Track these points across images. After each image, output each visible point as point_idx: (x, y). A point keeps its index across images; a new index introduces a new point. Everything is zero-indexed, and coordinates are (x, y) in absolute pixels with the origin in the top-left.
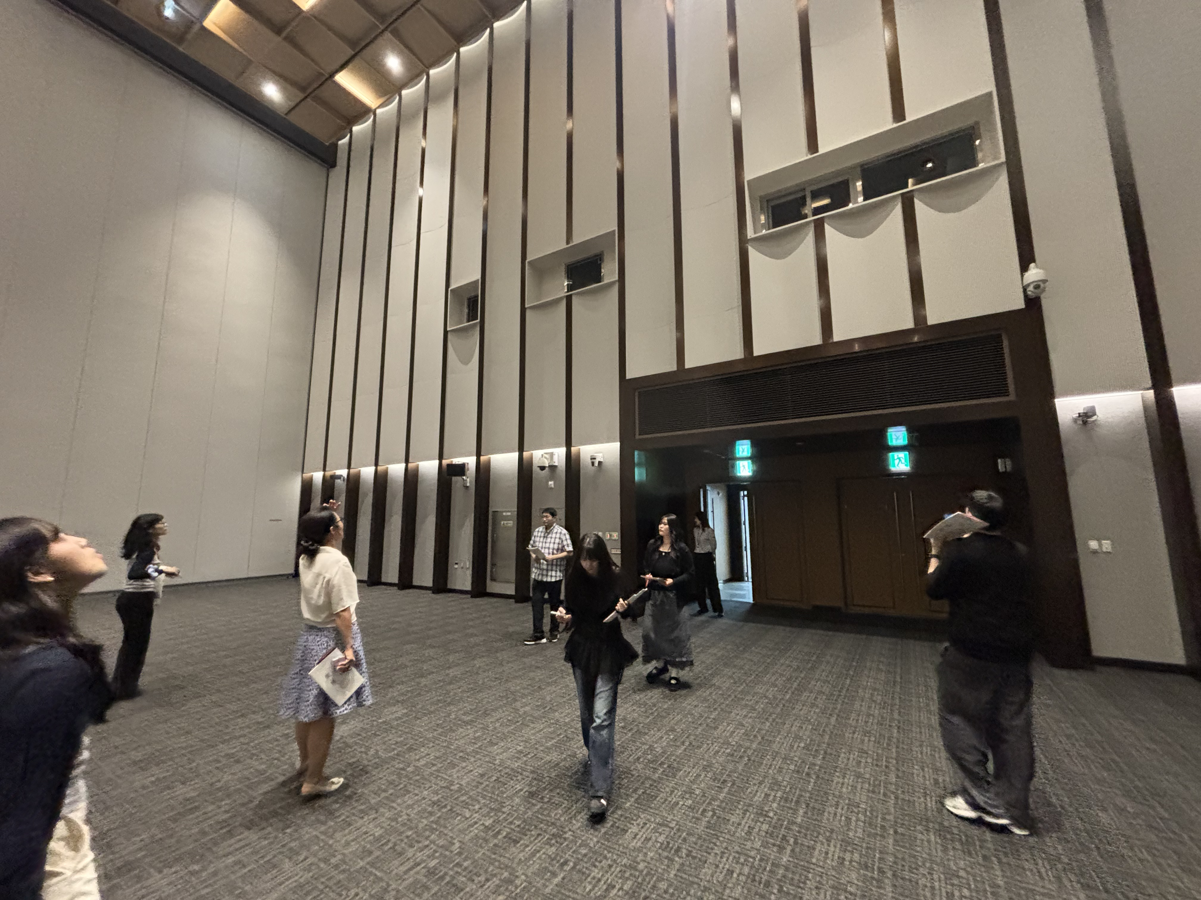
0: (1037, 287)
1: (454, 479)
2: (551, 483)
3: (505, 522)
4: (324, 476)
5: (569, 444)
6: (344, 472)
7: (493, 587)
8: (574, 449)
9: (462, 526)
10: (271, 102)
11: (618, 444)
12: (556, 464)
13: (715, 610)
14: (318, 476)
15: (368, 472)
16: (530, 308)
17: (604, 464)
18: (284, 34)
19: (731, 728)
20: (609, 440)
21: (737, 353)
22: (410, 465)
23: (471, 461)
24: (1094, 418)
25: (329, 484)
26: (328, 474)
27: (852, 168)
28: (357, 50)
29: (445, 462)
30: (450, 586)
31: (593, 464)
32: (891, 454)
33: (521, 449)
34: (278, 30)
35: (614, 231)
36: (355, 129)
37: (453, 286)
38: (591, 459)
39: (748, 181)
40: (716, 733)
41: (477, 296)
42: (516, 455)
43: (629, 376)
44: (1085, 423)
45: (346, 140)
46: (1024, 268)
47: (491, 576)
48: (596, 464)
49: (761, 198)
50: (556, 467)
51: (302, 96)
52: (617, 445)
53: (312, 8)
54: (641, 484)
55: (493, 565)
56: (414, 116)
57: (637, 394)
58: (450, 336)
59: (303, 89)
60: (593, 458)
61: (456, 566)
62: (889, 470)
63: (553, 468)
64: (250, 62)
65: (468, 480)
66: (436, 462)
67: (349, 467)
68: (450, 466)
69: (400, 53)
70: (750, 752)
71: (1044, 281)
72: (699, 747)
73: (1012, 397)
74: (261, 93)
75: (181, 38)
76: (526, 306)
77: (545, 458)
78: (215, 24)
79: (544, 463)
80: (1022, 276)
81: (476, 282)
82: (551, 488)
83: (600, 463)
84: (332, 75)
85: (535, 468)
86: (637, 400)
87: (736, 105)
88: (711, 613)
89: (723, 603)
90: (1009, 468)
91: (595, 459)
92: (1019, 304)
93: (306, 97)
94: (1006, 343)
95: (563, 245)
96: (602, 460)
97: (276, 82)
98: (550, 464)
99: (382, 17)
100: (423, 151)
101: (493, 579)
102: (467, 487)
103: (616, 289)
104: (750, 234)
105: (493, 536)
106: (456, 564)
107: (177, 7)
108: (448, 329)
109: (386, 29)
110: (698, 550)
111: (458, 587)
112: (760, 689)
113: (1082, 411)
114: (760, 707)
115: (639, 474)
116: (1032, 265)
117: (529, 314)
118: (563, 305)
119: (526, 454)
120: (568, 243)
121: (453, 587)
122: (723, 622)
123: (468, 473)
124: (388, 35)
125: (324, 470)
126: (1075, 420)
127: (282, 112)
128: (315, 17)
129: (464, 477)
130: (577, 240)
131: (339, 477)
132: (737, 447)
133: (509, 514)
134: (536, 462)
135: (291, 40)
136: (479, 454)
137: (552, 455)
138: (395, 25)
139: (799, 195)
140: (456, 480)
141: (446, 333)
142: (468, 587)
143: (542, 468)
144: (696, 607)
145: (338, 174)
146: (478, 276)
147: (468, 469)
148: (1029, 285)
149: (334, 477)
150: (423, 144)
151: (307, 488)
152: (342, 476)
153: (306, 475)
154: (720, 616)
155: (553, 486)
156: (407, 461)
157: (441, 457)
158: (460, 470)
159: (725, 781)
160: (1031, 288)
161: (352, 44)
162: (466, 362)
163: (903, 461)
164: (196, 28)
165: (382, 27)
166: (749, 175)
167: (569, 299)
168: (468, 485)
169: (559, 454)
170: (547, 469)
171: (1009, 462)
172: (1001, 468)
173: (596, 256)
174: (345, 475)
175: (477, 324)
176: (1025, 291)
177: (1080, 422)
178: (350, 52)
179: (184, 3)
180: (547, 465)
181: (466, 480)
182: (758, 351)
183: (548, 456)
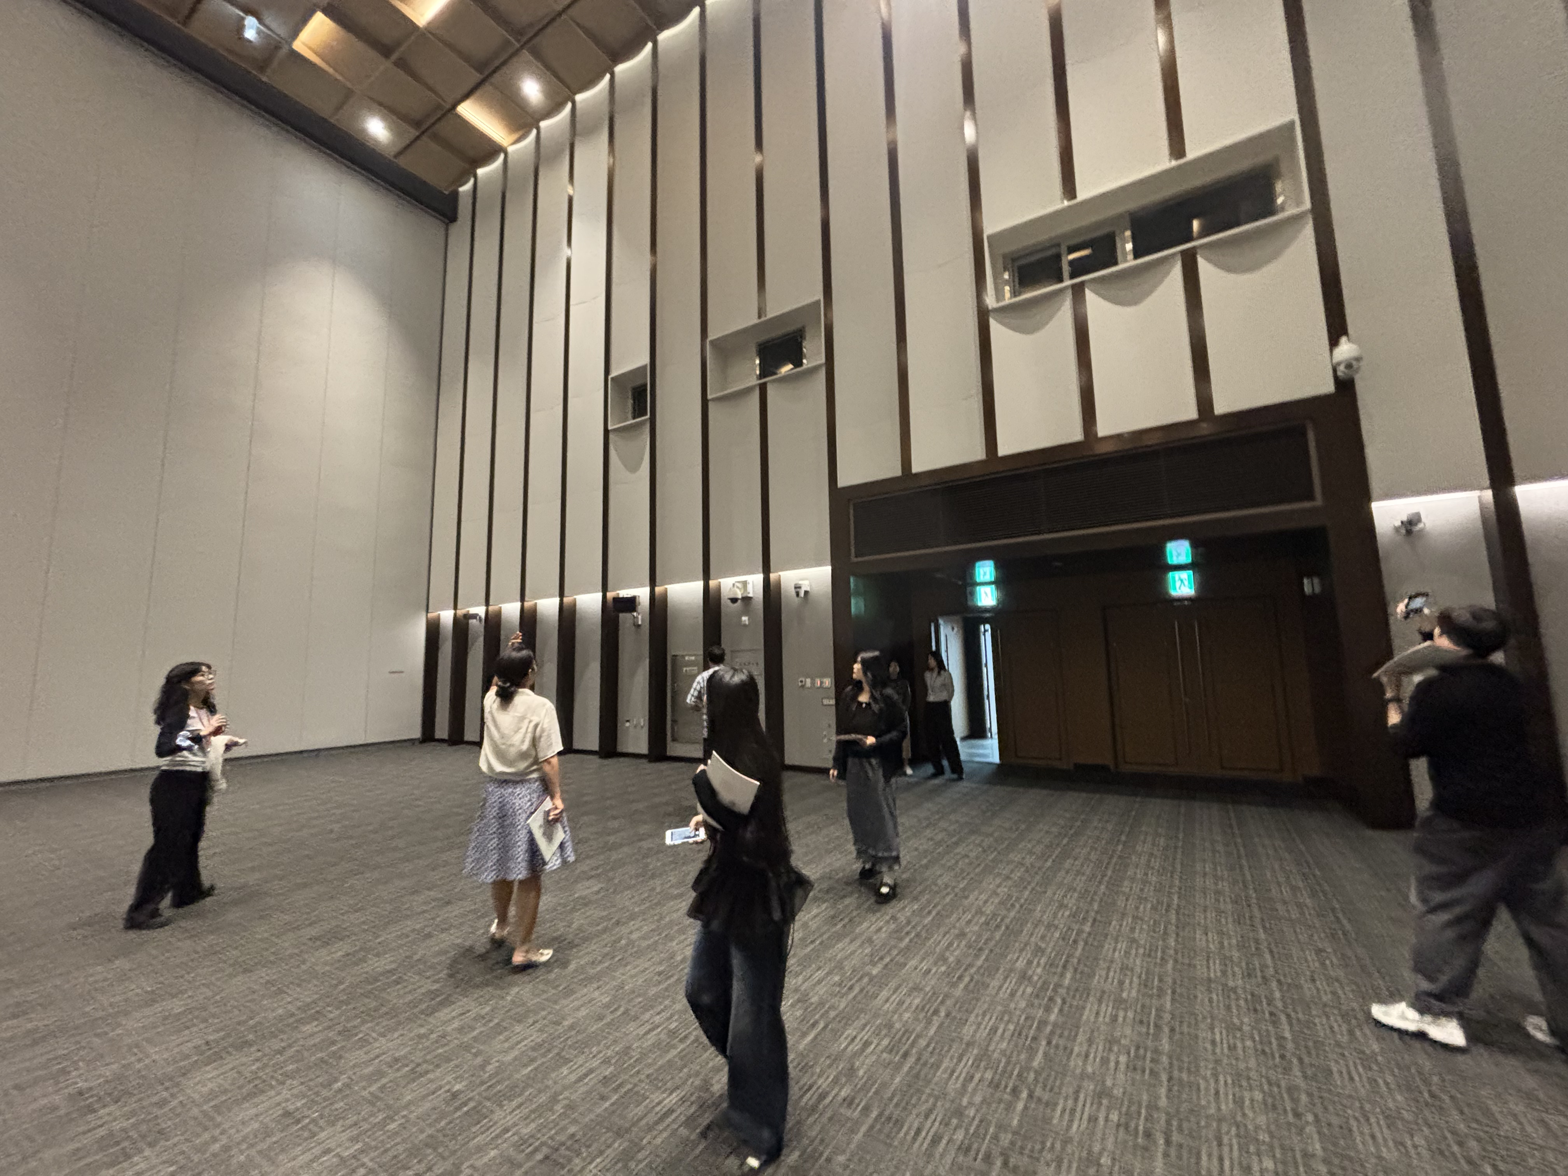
0: (1349, 366)
1: (622, 616)
2: (745, 619)
3: (689, 669)
4: (455, 615)
5: (766, 569)
6: (481, 611)
7: (675, 749)
8: (773, 576)
9: (633, 674)
10: (376, 141)
12: (751, 595)
13: (953, 771)
14: (447, 616)
15: (511, 610)
16: (713, 400)
17: (811, 594)
18: (395, 56)
19: (983, 897)
20: (819, 563)
21: (976, 453)
22: (565, 600)
23: (643, 594)
24: (1421, 526)
25: (461, 625)
26: (460, 612)
27: (1120, 216)
28: (486, 73)
29: (610, 595)
30: (621, 748)
31: (798, 594)
32: (1171, 574)
33: (706, 577)
34: (386, 51)
35: (819, 300)
36: (481, 172)
37: (614, 373)
38: (796, 588)
39: (988, 237)
40: (966, 902)
41: (646, 385)
42: (700, 584)
43: (841, 484)
44: (1409, 532)
45: (469, 186)
46: (1334, 342)
47: (673, 736)
48: (802, 594)
49: (1005, 257)
50: (750, 598)
51: (414, 133)
52: (828, 569)
53: (429, 23)
54: (858, 617)
55: (674, 721)
56: (557, 155)
57: (851, 507)
58: (612, 436)
59: (417, 124)
60: (798, 587)
61: (627, 724)
62: (1167, 593)
63: (747, 600)
64: (349, 94)
65: (640, 617)
66: (599, 596)
67: (487, 604)
68: (617, 600)
69: (540, 77)
70: (1007, 921)
71: (1358, 359)
72: (948, 917)
73: (1319, 502)
74: (364, 131)
75: (263, 66)
76: (709, 397)
77: (737, 587)
78: (306, 46)
79: (736, 594)
80: (1331, 351)
81: (645, 367)
82: (745, 625)
83: (806, 592)
84: (454, 107)
85: (725, 601)
86: (852, 513)
87: (969, 132)
88: (948, 774)
89: (964, 765)
90: (1318, 590)
91: (800, 587)
92: (1328, 387)
93: (421, 135)
94: (1311, 436)
95: (755, 321)
96: (808, 589)
97: (384, 118)
98: (745, 595)
99: (518, 33)
100: (570, 200)
101: (675, 739)
102: (639, 626)
103: (822, 374)
104: (991, 303)
105: (673, 686)
106: (628, 721)
107: (262, 28)
108: (610, 428)
109: (522, 47)
110: (931, 698)
111: (631, 750)
112: (1015, 857)
113: (1405, 519)
114: (1016, 876)
115: (857, 606)
116: (1344, 339)
117: (712, 407)
118: (756, 395)
119: (712, 583)
120: (760, 317)
121: (625, 750)
122: (964, 786)
123: (639, 608)
124: (526, 54)
125: (455, 608)
126: (1397, 529)
127: (390, 153)
128: (430, 33)
129: (635, 614)
130: (772, 312)
131: (474, 616)
132: (977, 569)
133: (693, 658)
134: (726, 593)
135: (402, 64)
136: (653, 585)
137: (745, 584)
138: (534, 41)
139: (1053, 251)
140: (625, 618)
141: (606, 432)
142: (644, 749)
143: (734, 600)
144: (929, 769)
145: (460, 230)
146: (645, 360)
147: (640, 603)
148: (1339, 364)
149: (468, 617)
150: (570, 191)
151: (433, 631)
152: (477, 615)
153: (432, 615)
154: (960, 778)
155: (747, 623)
156: (562, 595)
157: (605, 589)
158: (630, 604)
159: (981, 949)
160: (1342, 368)
161: (479, 67)
162: (633, 468)
163: (1186, 583)
164: (284, 51)
165: (517, 45)
166: (990, 228)
167: (763, 389)
168: (640, 623)
169: (755, 582)
170: (739, 601)
171: (1316, 581)
172: (1307, 589)
173: (794, 332)
174: (482, 614)
175: (646, 420)
176: (1335, 370)
177: (1403, 531)
178: (477, 77)
179: (268, 21)
180: (740, 596)
181: (637, 618)
182: (1004, 449)
183: (739, 585)
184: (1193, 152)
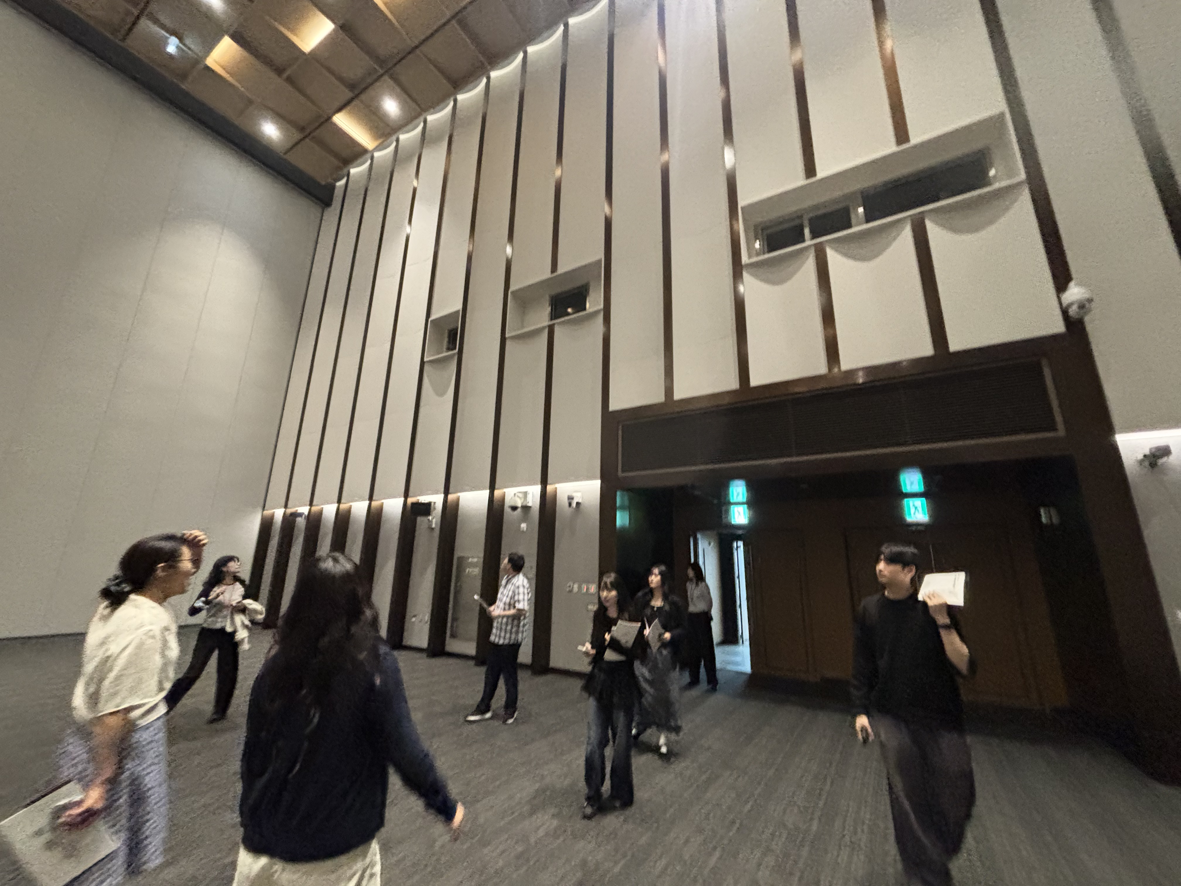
0: (1082, 306)
1: (420, 519)
2: (524, 526)
3: (471, 570)
4: (284, 514)
5: (544, 482)
6: (304, 510)
7: (453, 645)
8: (550, 488)
10: (270, 140)
11: (599, 482)
12: (530, 504)
13: (709, 682)
14: (279, 514)
15: (329, 511)
16: (509, 337)
17: (582, 507)
18: (285, 75)
20: (589, 477)
21: (731, 384)
22: (374, 503)
23: (437, 500)
24: (1168, 458)
25: (289, 522)
26: (289, 511)
27: (854, 193)
28: (356, 92)
29: (410, 500)
30: (406, 642)
31: (570, 504)
32: (906, 501)
33: (492, 487)
34: (279, 71)
35: (600, 261)
36: (353, 171)
37: (433, 317)
39: (742, 208)
41: (457, 326)
42: (486, 493)
43: (612, 408)
45: (343, 182)
46: (1061, 288)
47: (452, 631)
48: (574, 505)
49: (756, 227)
50: (530, 507)
51: (299, 135)
52: (597, 483)
53: (312, 50)
54: (623, 529)
55: (454, 619)
56: (409, 158)
57: (620, 427)
58: (426, 368)
59: (302, 129)
60: (570, 498)
61: (414, 619)
62: (905, 520)
63: (526, 508)
64: (250, 102)
65: (434, 521)
66: (402, 500)
67: (311, 504)
68: (415, 505)
69: (398, 97)
71: (1090, 300)
73: (1061, 431)
74: (259, 131)
75: (184, 76)
76: (507, 335)
77: (518, 496)
78: (216, 62)
79: (517, 502)
80: (1059, 298)
81: (458, 312)
82: (523, 532)
83: (578, 504)
84: (331, 116)
85: (507, 509)
86: (620, 432)
88: (704, 685)
89: (718, 674)
90: (1056, 520)
91: (573, 499)
92: (1058, 327)
93: (304, 138)
94: (1047, 373)
95: (547, 274)
96: (580, 501)
97: (276, 123)
98: (524, 504)
99: (381, 61)
100: (415, 190)
101: (453, 636)
102: (433, 529)
103: (600, 318)
104: (745, 259)
105: (456, 586)
106: (415, 616)
107: (181, 45)
108: (425, 360)
109: (385, 73)
111: (413, 644)
113: (1147, 452)
115: (622, 519)
116: (1071, 284)
117: (508, 343)
118: (545, 334)
119: (497, 493)
120: (552, 272)
121: (409, 644)
122: (718, 699)
123: (433, 513)
124: (386, 77)
125: (286, 506)
126: (1141, 462)
127: (281, 150)
128: (318, 61)
129: (430, 518)
130: (562, 269)
131: (300, 515)
132: (731, 489)
133: (475, 560)
134: (508, 502)
135: (289, 80)
136: (447, 492)
137: (525, 494)
138: (394, 70)
139: (797, 222)
140: (421, 520)
141: (422, 363)
142: (424, 644)
143: (514, 508)
145: (332, 212)
146: (459, 306)
147: (435, 508)
148: (1070, 305)
149: (295, 515)
150: (415, 183)
151: (266, 526)
152: (303, 513)
153: (267, 512)
154: (715, 690)
155: (525, 529)
156: (371, 499)
157: (406, 495)
158: (425, 509)
160: (1072, 309)
161: (352, 87)
162: (441, 393)
163: (920, 509)
164: (199, 65)
165: (381, 72)
166: (743, 201)
167: (551, 328)
168: (434, 526)
169: (533, 493)
170: (519, 510)
171: (1053, 512)
172: (1044, 519)
173: (583, 286)
174: (306, 513)
175: (454, 354)
176: (1065, 312)
177: (1147, 463)
178: (349, 95)
179: (188, 41)
180: (519, 505)
181: (431, 522)
182: (755, 381)
183: (521, 495)
184: (916, 137)
